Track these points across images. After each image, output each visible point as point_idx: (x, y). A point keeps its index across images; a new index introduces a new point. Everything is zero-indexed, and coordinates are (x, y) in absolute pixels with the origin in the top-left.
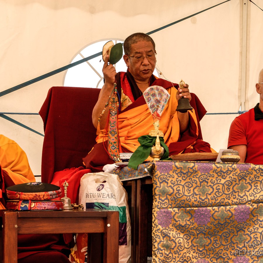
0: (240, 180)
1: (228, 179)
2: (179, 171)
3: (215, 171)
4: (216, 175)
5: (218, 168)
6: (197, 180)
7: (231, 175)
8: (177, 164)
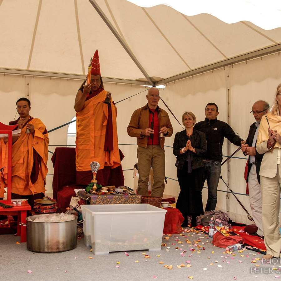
0: (125, 202)
1: (120, 201)
2: (100, 199)
3: (115, 199)
4: (115, 200)
5: (116, 197)
6: (108, 202)
7: (121, 200)
8: (99, 196)
